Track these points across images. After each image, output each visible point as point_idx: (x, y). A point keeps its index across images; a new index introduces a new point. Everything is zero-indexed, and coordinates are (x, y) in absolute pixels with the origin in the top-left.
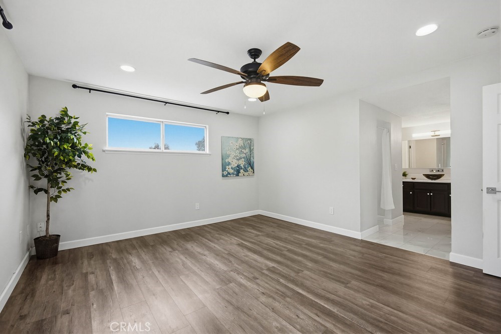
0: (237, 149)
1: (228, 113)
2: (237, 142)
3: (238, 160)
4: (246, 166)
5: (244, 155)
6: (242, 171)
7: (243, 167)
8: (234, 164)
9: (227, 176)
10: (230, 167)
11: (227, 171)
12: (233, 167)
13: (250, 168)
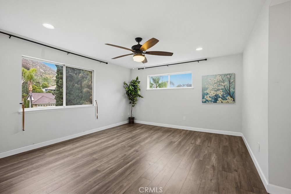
0: (215, 83)
1: (206, 60)
2: (215, 78)
3: (216, 91)
4: (225, 95)
5: (223, 87)
6: (219, 99)
7: (221, 96)
8: (213, 94)
9: (205, 102)
10: (208, 96)
11: (205, 99)
12: (211, 96)
13: (229, 97)
